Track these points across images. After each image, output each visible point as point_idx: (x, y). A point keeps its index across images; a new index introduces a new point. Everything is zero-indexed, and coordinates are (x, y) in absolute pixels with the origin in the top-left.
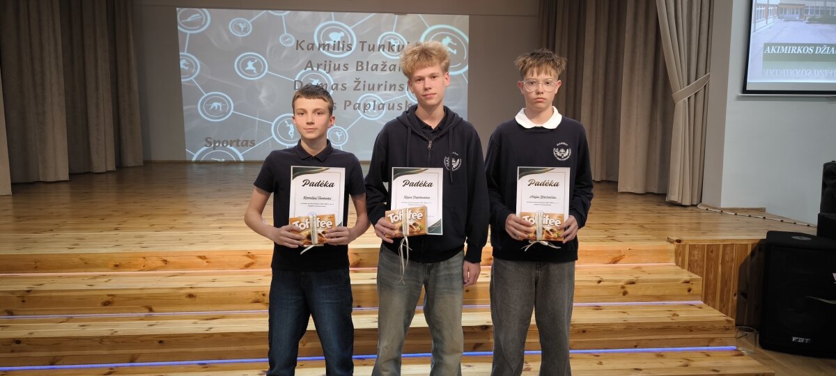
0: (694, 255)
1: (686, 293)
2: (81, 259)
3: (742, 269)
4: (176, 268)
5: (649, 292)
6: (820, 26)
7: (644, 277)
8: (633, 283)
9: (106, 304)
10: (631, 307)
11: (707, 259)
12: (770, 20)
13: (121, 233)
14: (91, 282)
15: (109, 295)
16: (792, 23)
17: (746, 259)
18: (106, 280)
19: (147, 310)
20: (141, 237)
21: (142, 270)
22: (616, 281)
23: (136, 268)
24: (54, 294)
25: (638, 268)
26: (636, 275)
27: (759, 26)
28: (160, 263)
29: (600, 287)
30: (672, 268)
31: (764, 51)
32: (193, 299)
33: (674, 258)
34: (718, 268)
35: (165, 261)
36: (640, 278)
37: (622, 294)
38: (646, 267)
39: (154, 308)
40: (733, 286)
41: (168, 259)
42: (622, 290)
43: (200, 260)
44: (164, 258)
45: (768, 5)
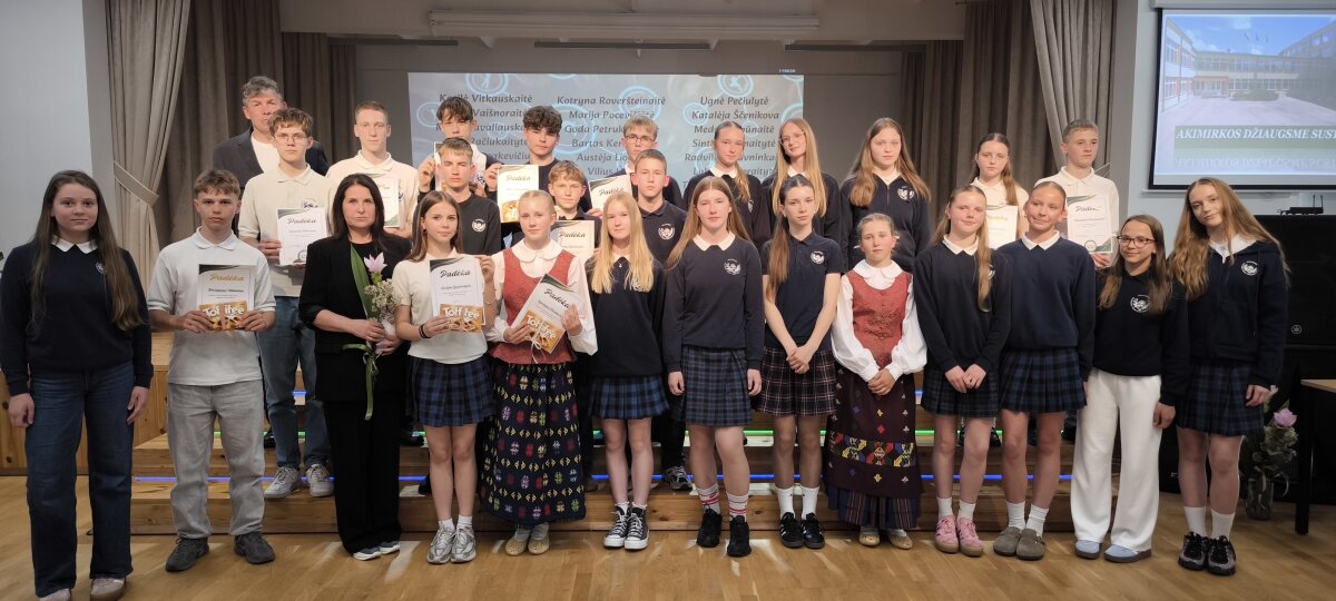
6: (1249, 104)
12: (1184, 97)
16: (1212, 100)
27: (1168, 105)
31: (1176, 134)
45: (1181, 78)
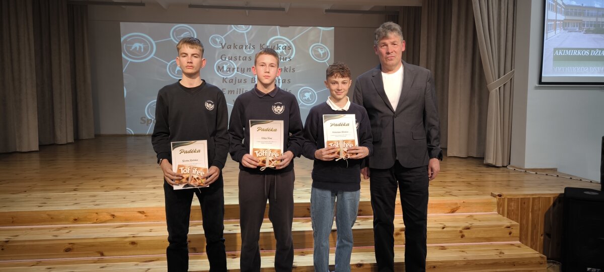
0: (511, 206)
1: (508, 235)
2: (48, 215)
3: (547, 215)
4: (121, 221)
5: (480, 235)
6: (594, 36)
7: (476, 223)
8: (468, 228)
9: (68, 250)
10: (467, 247)
11: (521, 208)
12: (558, 31)
13: (78, 193)
14: (56, 233)
15: (70, 244)
16: (574, 34)
17: (549, 209)
18: (67, 231)
19: (99, 255)
20: (94, 196)
21: (95, 223)
22: (456, 227)
23: (90, 221)
24: (27, 243)
25: (471, 216)
26: (470, 222)
27: (549, 35)
28: (109, 217)
29: (444, 232)
30: (496, 216)
31: (554, 54)
32: (135, 245)
33: (496, 208)
34: (529, 215)
35: (113, 216)
36: (473, 225)
37: (460, 237)
38: (477, 215)
39: (105, 253)
40: (541, 229)
41: (116, 214)
42: (461, 234)
43: (140, 214)
44: (113, 213)
45: (556, 21)
